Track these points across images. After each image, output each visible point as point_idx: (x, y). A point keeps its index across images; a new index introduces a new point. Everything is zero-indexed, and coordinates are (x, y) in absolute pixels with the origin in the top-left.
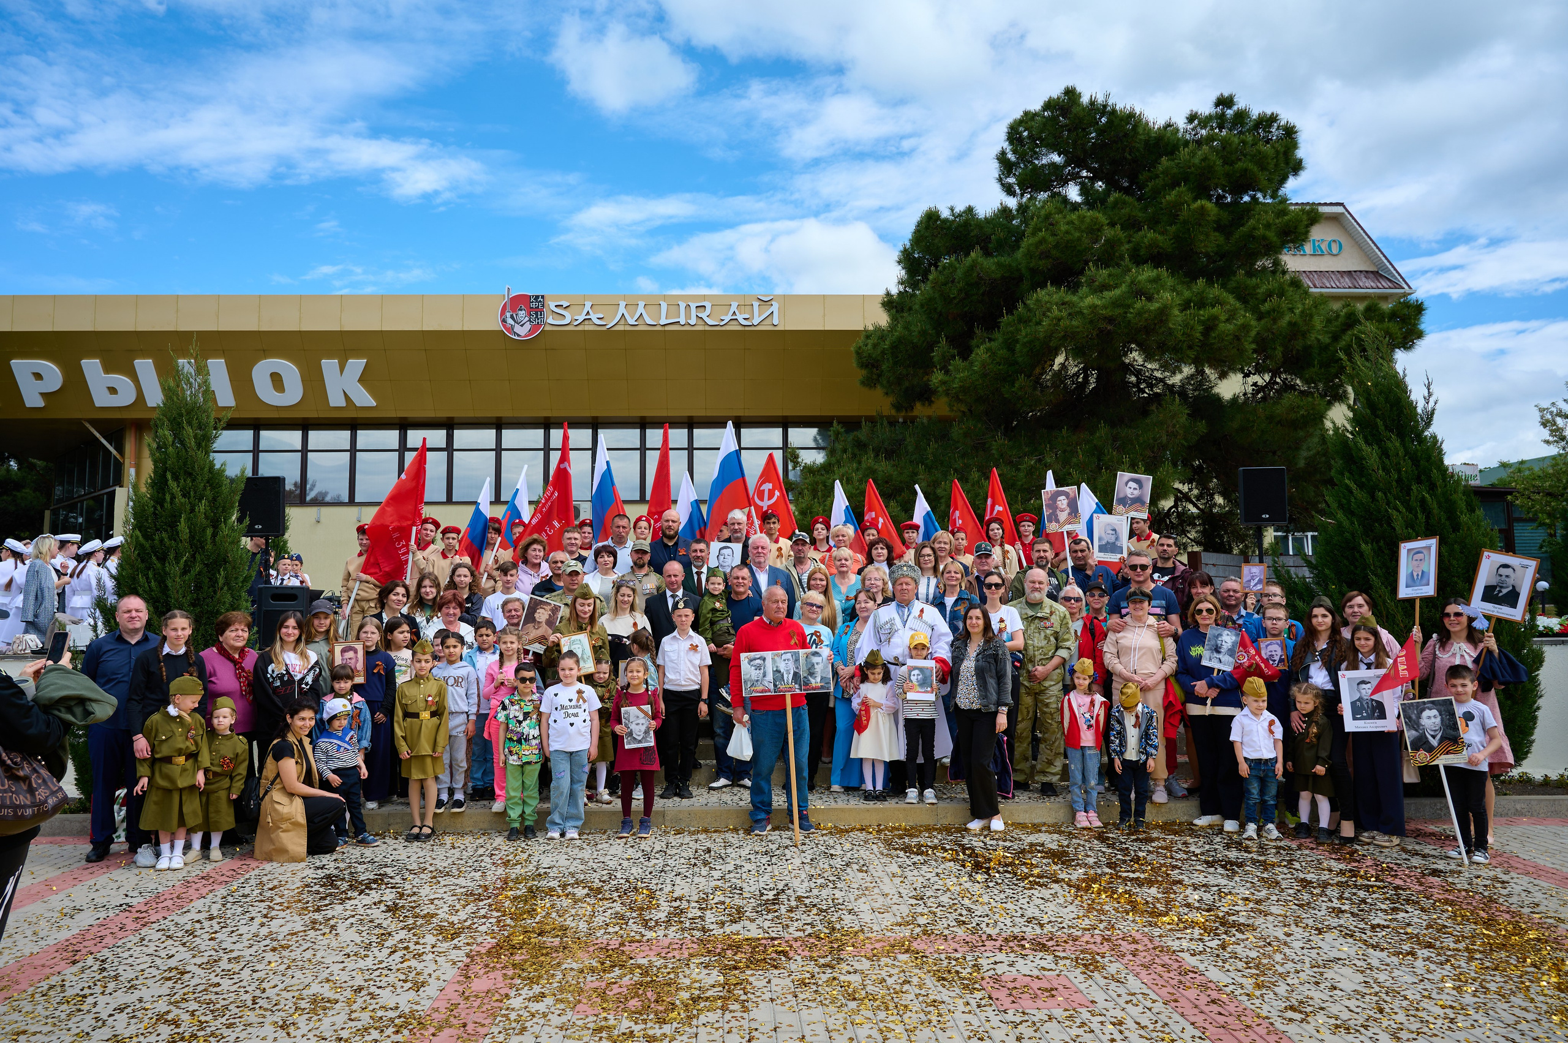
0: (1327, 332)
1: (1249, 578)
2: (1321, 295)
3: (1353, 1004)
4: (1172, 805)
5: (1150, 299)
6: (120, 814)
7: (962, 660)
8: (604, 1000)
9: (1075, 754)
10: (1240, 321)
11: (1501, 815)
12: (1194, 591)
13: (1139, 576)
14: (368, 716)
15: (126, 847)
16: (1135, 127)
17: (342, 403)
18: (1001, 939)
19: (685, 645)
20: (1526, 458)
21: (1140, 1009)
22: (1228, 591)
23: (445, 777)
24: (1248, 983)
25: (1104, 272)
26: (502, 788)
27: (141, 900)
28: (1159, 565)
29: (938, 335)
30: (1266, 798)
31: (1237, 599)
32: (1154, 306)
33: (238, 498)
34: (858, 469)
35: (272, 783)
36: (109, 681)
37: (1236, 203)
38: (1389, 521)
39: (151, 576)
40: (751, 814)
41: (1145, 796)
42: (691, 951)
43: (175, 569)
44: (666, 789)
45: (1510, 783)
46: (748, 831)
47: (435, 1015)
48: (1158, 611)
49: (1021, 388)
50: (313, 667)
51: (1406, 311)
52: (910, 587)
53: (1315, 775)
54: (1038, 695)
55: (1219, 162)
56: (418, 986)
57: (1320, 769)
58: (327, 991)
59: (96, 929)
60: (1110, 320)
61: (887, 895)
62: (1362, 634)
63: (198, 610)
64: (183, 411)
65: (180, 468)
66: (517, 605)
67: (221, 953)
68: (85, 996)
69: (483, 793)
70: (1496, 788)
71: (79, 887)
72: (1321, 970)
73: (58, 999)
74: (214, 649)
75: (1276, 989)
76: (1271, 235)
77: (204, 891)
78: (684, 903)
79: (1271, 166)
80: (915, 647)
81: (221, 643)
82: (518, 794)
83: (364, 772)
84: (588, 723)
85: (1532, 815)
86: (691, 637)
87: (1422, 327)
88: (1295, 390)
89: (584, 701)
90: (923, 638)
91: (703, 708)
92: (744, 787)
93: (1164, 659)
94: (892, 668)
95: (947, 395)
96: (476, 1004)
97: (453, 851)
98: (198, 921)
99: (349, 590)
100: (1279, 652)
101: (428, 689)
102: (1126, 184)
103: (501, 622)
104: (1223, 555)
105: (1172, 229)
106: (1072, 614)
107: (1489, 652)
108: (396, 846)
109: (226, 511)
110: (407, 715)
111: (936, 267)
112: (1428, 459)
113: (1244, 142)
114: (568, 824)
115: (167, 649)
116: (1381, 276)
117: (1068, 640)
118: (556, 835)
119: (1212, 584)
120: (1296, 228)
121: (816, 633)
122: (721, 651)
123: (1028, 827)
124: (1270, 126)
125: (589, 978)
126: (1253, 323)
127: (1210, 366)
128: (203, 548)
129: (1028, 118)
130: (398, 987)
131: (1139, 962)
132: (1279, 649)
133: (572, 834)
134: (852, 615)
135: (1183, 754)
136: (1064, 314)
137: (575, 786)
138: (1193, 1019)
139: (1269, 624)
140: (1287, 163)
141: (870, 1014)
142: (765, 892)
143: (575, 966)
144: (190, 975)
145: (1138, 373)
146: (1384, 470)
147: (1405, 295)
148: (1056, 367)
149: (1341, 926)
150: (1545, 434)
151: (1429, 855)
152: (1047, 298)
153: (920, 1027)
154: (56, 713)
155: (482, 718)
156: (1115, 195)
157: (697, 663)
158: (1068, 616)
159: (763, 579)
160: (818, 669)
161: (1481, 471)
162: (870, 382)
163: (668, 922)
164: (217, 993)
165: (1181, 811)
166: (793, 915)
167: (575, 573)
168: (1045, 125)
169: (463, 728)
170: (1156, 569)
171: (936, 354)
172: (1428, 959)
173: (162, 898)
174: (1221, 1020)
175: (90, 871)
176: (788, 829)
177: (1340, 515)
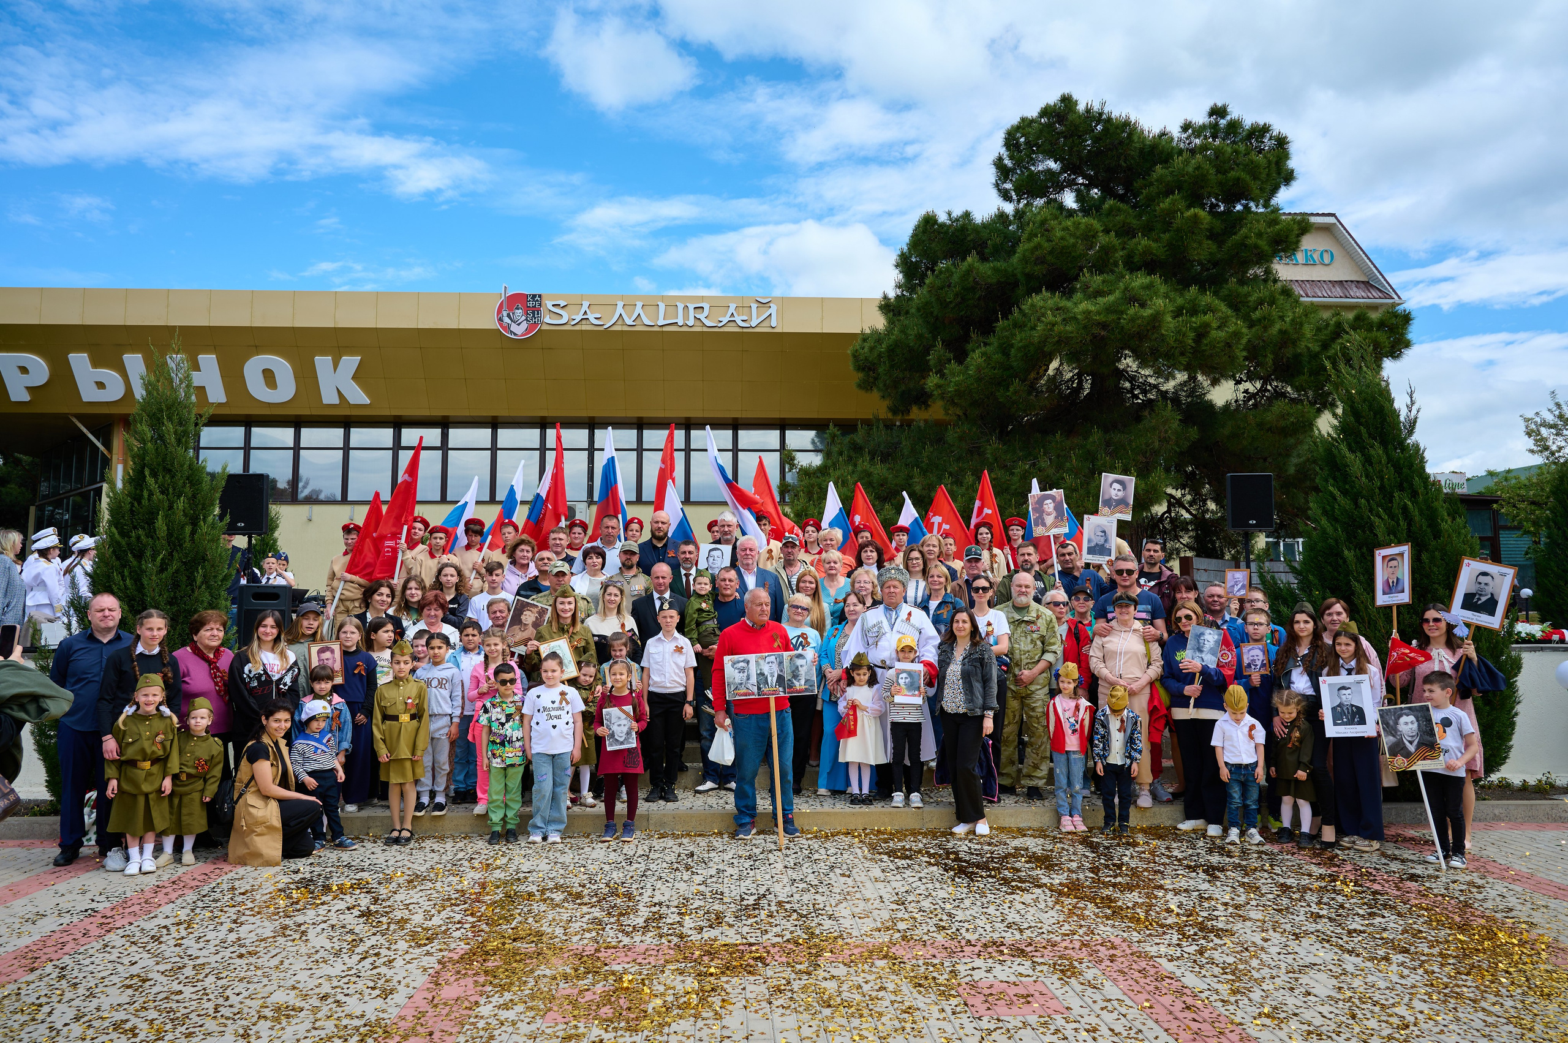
0: (1316, 341)
1: (1232, 583)
2: (1312, 303)
3: (1325, 1010)
4: (1156, 809)
5: (1143, 305)
6: (89, 817)
7: (948, 664)
8: (575, 1007)
9: (1060, 758)
10: (1232, 328)
11: (1480, 820)
12: (1178, 596)
13: (1125, 580)
14: (349, 717)
15: (97, 850)
16: (1130, 135)
17: (336, 400)
18: (980, 944)
19: (671, 646)
20: (1512, 467)
21: (1115, 1015)
22: (1213, 596)
23: (427, 780)
24: (1224, 989)
25: (1099, 279)
26: (485, 792)
27: (108, 905)
28: (1146, 570)
29: (935, 339)
30: (1248, 802)
31: (1221, 604)
32: (1147, 312)
33: (218, 495)
34: (853, 472)
35: (247, 786)
36: (79, 680)
37: (1228, 212)
38: (1372, 527)
39: (126, 573)
40: (736, 818)
41: (1128, 799)
42: (667, 957)
43: (150, 566)
44: (652, 792)
45: (1490, 788)
46: (733, 836)
47: (402, 1024)
48: (1144, 615)
49: (1015, 392)
50: (291, 668)
51: (1394, 321)
52: (897, 590)
53: (1297, 780)
54: (1024, 699)
55: (1212, 171)
56: (386, 993)
57: (1302, 775)
58: (292, 999)
59: (58, 935)
60: (1104, 326)
61: (868, 900)
62: (1343, 639)
63: (175, 608)
64: (164, 407)
65: (159, 465)
66: (502, 606)
67: (186, 960)
68: (40, 1005)
69: (465, 796)
70: (1476, 793)
71: (44, 891)
72: (1296, 975)
73: (12, 1009)
74: (188, 649)
75: (1251, 995)
76: (1263, 244)
77: (173, 896)
78: (665, 908)
79: (1263, 176)
80: (903, 650)
81: (195, 642)
82: (501, 797)
83: (341, 776)
84: (571, 725)
85: (1510, 820)
86: (676, 638)
87: (1410, 336)
88: (1286, 397)
89: (568, 703)
90: (910, 640)
91: (689, 710)
92: (730, 790)
93: (1149, 664)
94: (879, 671)
95: (943, 398)
96: (444, 1012)
97: (433, 855)
98: (165, 927)
99: (334, 590)
100: (1261, 657)
101: (409, 690)
102: (1121, 192)
103: (486, 623)
104: (1214, 561)
105: (1166, 237)
106: (1059, 619)
107: (1469, 660)
108: (373, 850)
109: (206, 507)
110: (386, 717)
111: (933, 271)
112: (1411, 466)
113: (1236, 152)
114: (550, 828)
115: (140, 649)
116: (1372, 286)
117: (1054, 644)
118: (538, 839)
119: (1196, 588)
120: (1287, 237)
121: (803, 635)
122: (706, 652)
123: (1013, 831)
124: (1263, 136)
125: (562, 985)
126: (1245, 330)
127: (1203, 373)
128: (181, 545)
129: (1025, 124)
130: (366, 994)
131: (1116, 968)
132: (1260, 654)
133: (555, 837)
134: (841, 617)
135: (1169, 759)
136: (1059, 319)
137: (558, 790)
138: (1166, 1026)
139: (1250, 629)
140: (1279, 173)
141: (844, 1021)
142: (746, 897)
143: (548, 972)
144: (152, 982)
145: (1132, 379)
146: (1367, 477)
147: (1394, 305)
148: (1051, 372)
149: (1318, 931)
150: (1530, 443)
151: (1408, 860)
152: (1041, 303)
153: (894, 1034)
154: (9, 711)
155: (466, 721)
156: (1110, 202)
157: (683, 665)
158: (1054, 620)
159: (751, 581)
160: (802, 671)
161: (1468, 480)
162: (866, 385)
163: (646, 929)
164: (178, 1002)
165: (1166, 815)
166: (772, 920)
167: (562, 574)
168: (1041, 131)
169: (446, 730)
170: (1142, 574)
171: (932, 358)
172: (1402, 964)
173: (129, 904)
174: (1195, 1026)
175: (56, 875)
176: (774, 833)
177: (1324, 521)
